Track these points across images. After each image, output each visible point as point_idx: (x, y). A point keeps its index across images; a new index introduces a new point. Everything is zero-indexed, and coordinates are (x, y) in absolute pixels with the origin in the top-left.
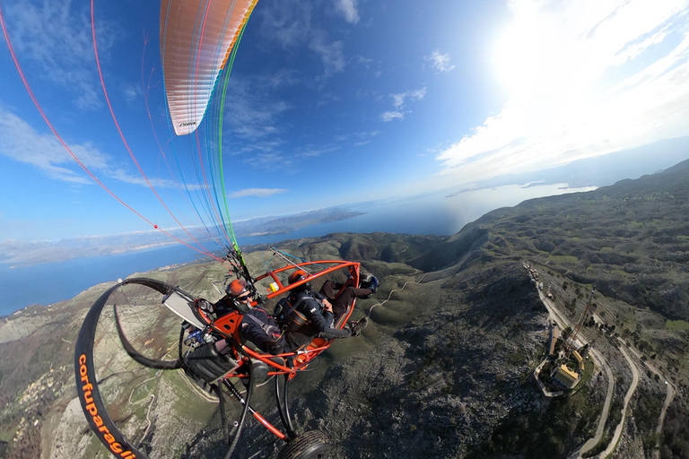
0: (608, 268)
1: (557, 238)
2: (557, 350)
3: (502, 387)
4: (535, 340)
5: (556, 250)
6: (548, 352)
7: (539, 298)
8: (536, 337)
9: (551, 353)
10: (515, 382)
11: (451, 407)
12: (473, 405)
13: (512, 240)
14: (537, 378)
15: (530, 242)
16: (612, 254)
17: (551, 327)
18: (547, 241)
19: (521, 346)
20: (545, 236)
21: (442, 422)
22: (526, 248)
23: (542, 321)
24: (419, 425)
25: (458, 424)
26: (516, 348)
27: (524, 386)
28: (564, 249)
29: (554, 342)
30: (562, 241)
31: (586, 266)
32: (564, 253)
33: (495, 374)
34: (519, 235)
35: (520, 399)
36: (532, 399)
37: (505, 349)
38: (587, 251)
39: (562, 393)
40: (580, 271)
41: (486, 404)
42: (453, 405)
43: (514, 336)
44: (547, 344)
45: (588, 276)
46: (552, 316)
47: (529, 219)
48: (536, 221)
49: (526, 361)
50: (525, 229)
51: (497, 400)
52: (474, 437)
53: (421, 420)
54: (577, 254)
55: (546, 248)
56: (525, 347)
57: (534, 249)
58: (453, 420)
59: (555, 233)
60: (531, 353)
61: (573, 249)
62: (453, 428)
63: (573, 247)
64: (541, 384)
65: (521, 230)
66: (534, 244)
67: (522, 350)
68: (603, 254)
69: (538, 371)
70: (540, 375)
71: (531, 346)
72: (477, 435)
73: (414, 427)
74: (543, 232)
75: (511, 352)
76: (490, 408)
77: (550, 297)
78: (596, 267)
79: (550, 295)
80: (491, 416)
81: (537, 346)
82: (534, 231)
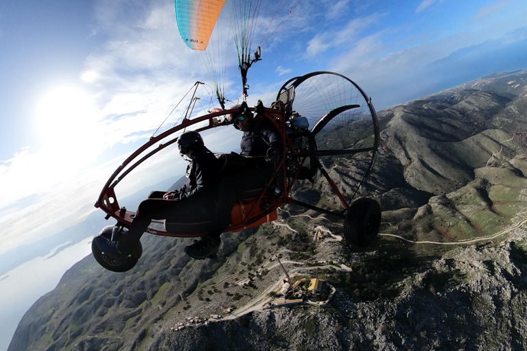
0: (188, 268)
1: (136, 284)
2: (297, 297)
3: (344, 320)
4: (287, 318)
5: (149, 293)
6: (300, 304)
7: (233, 320)
8: (283, 318)
9: (301, 300)
10: (336, 315)
11: (387, 338)
12: (372, 327)
13: (103, 327)
14: (327, 301)
15: (122, 310)
16: (180, 259)
17: (272, 307)
18: (133, 295)
19: (296, 329)
20: (126, 291)
21: (401, 328)
22: (126, 318)
23: (264, 316)
24: (418, 336)
25: (391, 319)
26: (300, 332)
27: (336, 307)
28: (152, 286)
29: (289, 301)
30: (143, 283)
31: (179, 280)
32: (155, 289)
33: (336, 334)
34: (102, 314)
35: (346, 304)
36: (341, 297)
37: (304, 341)
38: (166, 272)
39: (328, 284)
40: (182, 286)
41: (363, 321)
42: (384, 338)
43: (284, 340)
44: (290, 306)
45: (190, 282)
46: (258, 308)
47: (91, 290)
48: (101, 286)
49: (312, 318)
50: (100, 302)
51: (356, 316)
52: (388, 303)
53: (415, 339)
54: (164, 280)
55: (140, 299)
56: (296, 324)
57: (133, 310)
58: (393, 324)
59: (130, 282)
60: (302, 317)
61: (157, 280)
62: (395, 318)
63: (155, 278)
64: (330, 296)
65: (96, 307)
66: (128, 306)
67: (302, 326)
68: (177, 264)
69: (321, 303)
70: (324, 300)
71: (295, 319)
72: (385, 303)
73: (423, 334)
74: (120, 290)
75: (306, 335)
76: (365, 316)
77: (231, 310)
78: (184, 274)
79: (229, 310)
80: (370, 309)
81: (294, 315)
82: (111, 297)
